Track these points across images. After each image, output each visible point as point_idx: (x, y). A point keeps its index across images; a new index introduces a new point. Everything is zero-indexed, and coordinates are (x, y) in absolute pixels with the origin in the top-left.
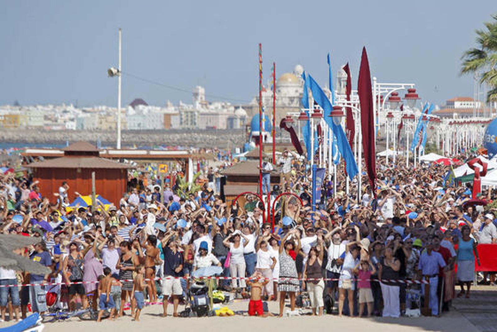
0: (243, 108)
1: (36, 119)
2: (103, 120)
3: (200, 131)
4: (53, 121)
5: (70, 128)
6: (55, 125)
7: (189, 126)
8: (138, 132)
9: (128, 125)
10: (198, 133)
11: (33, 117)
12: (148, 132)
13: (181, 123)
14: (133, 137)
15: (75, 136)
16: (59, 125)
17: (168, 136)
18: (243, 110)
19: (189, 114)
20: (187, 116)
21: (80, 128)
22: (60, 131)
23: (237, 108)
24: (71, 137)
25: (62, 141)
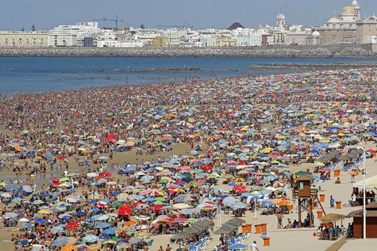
0: (317, 31)
1: (174, 40)
2: (221, 40)
3: (288, 47)
4: (185, 41)
5: (197, 45)
6: (187, 44)
7: (280, 43)
8: (245, 48)
9: (237, 43)
10: (287, 48)
11: (173, 39)
12: (252, 48)
13: (275, 41)
14: (242, 51)
15: (202, 51)
16: (190, 44)
17: (266, 50)
18: (317, 32)
19: (280, 35)
20: (279, 36)
21: (204, 46)
22: (192, 48)
23: (313, 30)
24: (199, 52)
25: (193, 55)
